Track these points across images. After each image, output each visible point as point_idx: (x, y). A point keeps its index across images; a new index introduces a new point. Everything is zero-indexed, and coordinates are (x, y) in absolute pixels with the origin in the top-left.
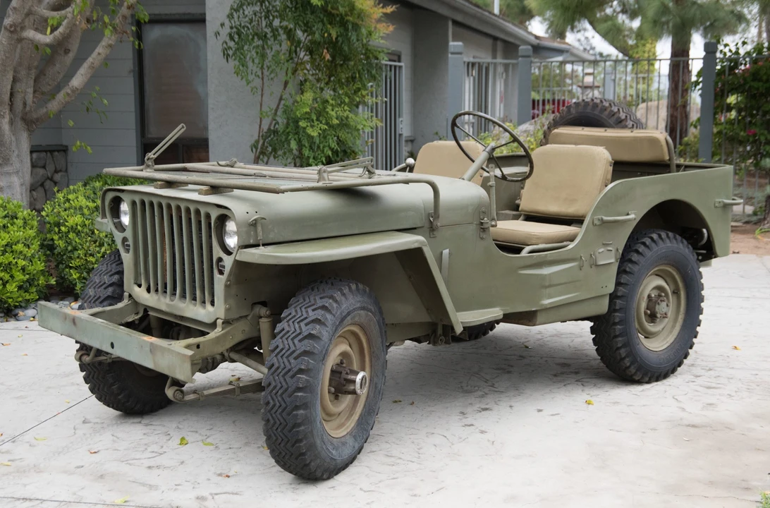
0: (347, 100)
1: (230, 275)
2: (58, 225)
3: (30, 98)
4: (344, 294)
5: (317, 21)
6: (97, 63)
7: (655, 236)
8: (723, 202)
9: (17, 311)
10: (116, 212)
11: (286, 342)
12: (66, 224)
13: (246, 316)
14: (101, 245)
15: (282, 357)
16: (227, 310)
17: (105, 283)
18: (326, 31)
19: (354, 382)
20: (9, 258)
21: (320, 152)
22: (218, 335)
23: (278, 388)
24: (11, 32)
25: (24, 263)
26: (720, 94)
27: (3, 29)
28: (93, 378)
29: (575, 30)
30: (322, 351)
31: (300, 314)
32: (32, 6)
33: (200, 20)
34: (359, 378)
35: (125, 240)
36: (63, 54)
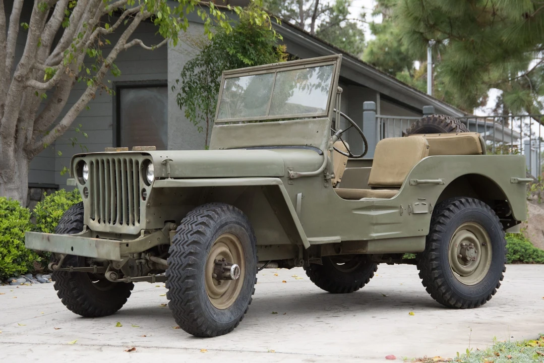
1: (149, 199)
2: (45, 217)
3: (30, 134)
4: (223, 211)
6: (81, 108)
7: (463, 200)
8: (517, 179)
9: (11, 279)
10: (80, 173)
11: (182, 236)
12: (51, 215)
13: (160, 229)
15: (179, 245)
16: (148, 223)
17: (71, 220)
19: (229, 270)
20: (7, 237)
22: (141, 239)
23: (176, 264)
24: (19, 81)
25: (18, 242)
27: (13, 79)
28: (60, 285)
30: (206, 243)
31: (192, 219)
32: (35, 63)
33: (163, 85)
34: (233, 268)
35: (85, 189)
36: (56, 102)
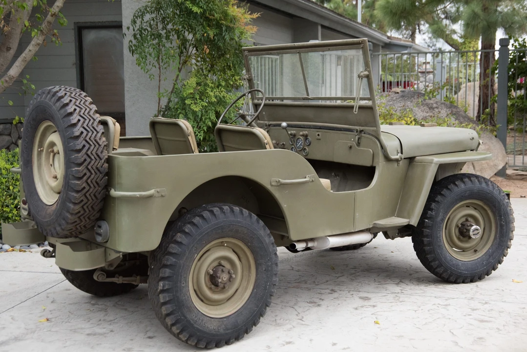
0: (223, 84)
5: (198, 24)
6: (28, 59)
14: (15, 198)
18: (206, 32)
21: (202, 123)
26: (513, 76)
29: (421, 33)
33: (118, 26)
36: (5, 50)
